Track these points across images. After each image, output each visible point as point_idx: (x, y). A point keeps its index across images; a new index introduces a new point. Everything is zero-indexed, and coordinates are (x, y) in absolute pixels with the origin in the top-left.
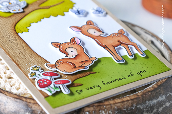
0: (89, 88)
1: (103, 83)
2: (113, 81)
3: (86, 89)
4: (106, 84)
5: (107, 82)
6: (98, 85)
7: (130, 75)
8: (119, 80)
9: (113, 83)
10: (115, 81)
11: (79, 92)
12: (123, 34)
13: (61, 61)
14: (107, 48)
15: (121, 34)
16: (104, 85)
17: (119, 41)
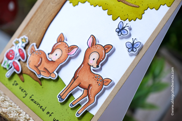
0: (22, 89)
1: (30, 96)
2: (36, 103)
3: (20, 87)
4: (31, 99)
5: (33, 99)
6: (27, 94)
7: (49, 113)
8: (40, 107)
9: (35, 103)
10: (38, 104)
11: (15, 83)
12: (103, 85)
13: (41, 53)
14: (74, 80)
15: (103, 83)
16: (29, 98)
17: (90, 85)
